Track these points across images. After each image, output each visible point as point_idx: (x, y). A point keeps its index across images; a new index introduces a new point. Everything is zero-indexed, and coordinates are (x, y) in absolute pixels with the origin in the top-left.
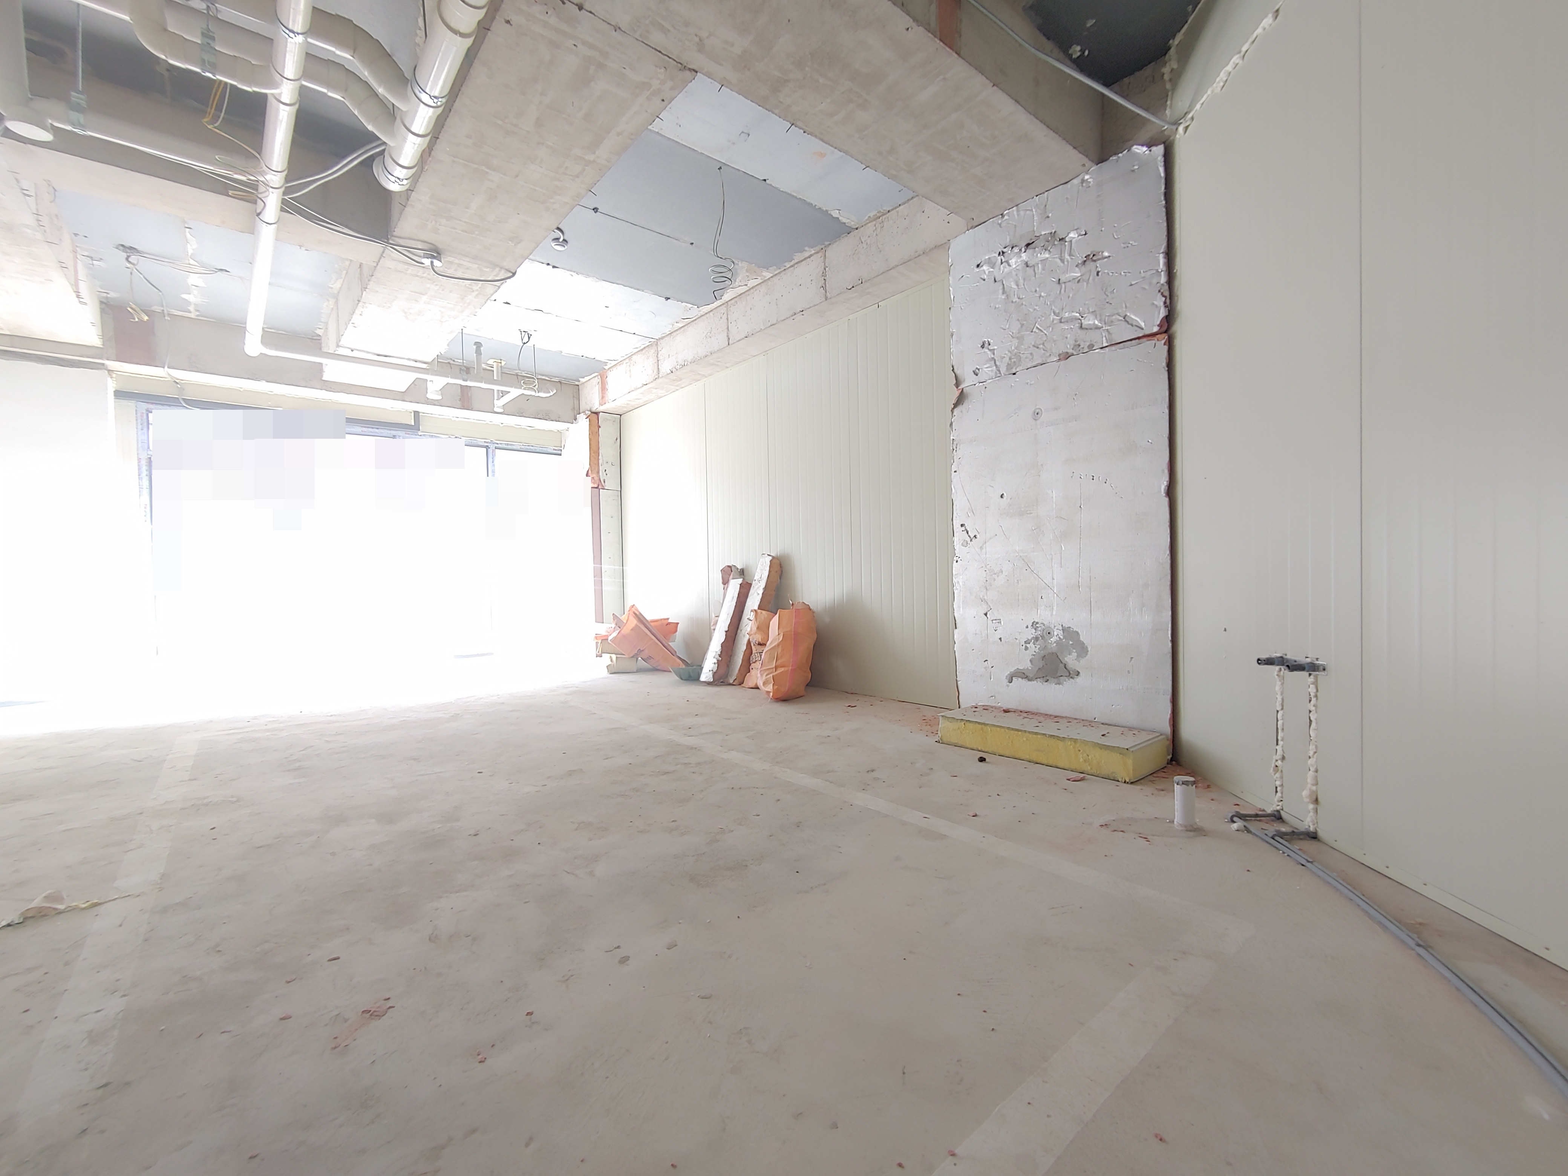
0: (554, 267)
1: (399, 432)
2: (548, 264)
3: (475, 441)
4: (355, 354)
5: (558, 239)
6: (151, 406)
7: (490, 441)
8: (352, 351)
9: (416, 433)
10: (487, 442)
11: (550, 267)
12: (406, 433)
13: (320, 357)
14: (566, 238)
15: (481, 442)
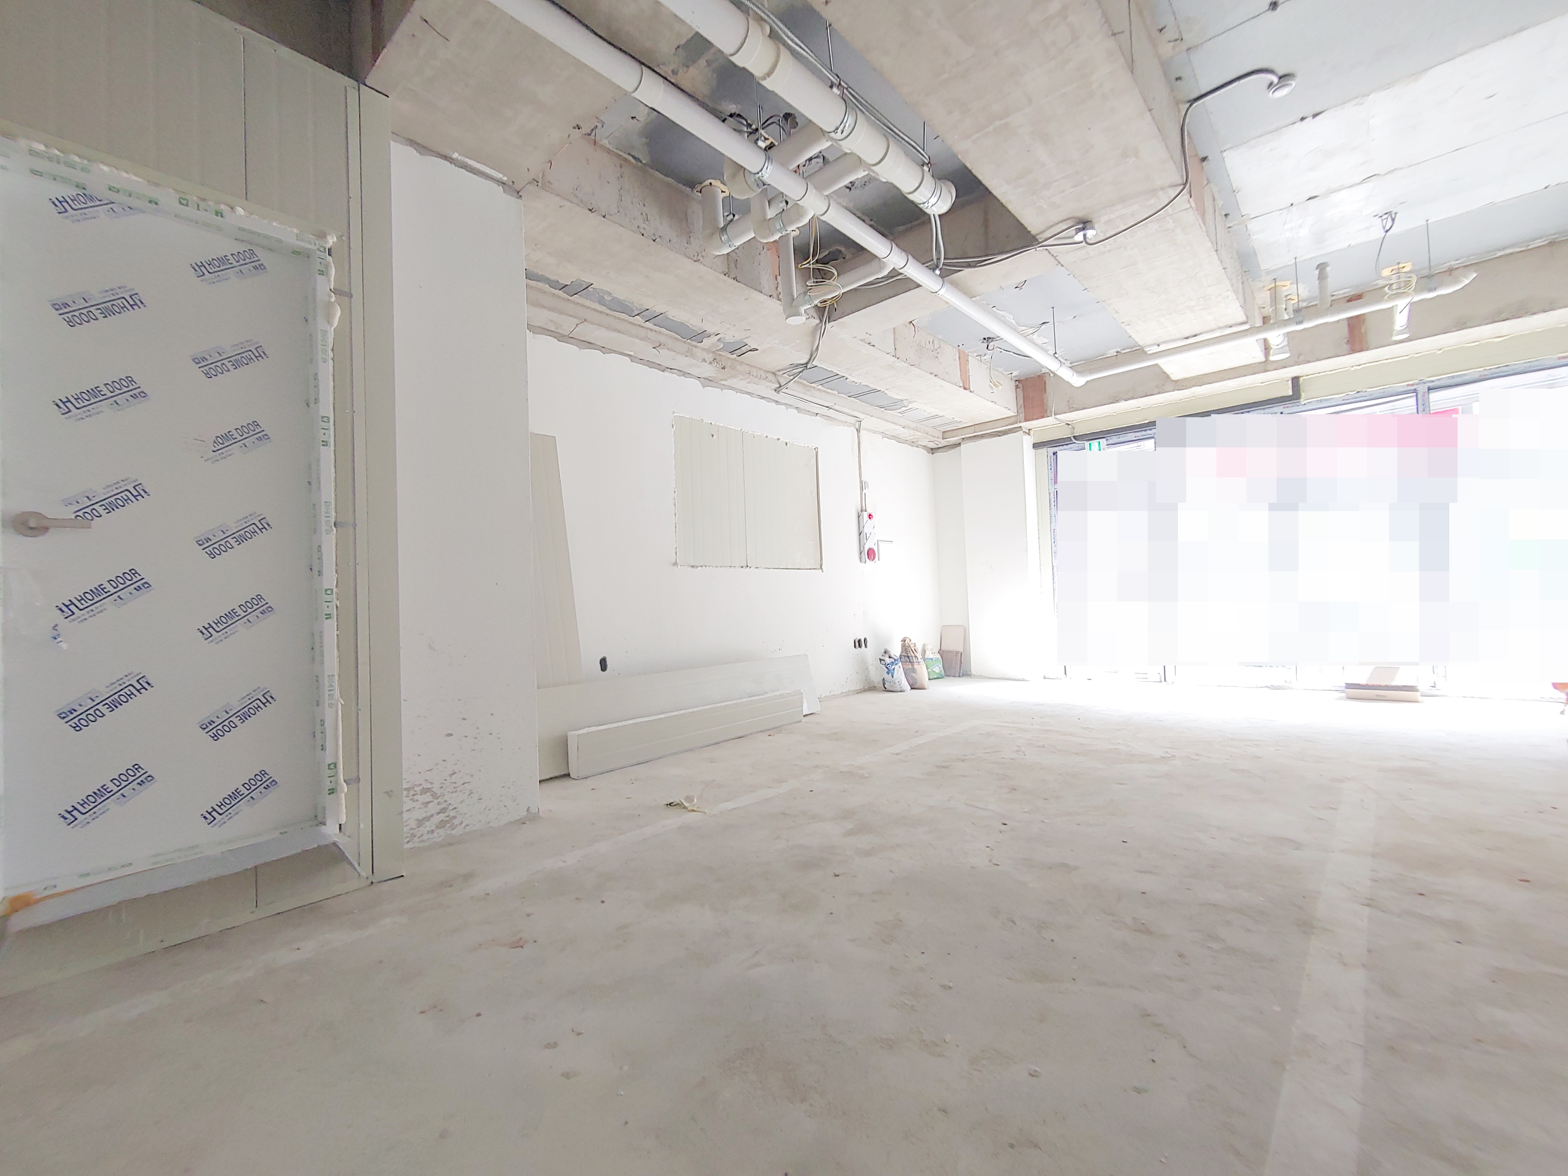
0: (1315, 116)
1: (1275, 408)
2: (1303, 119)
3: (1390, 389)
4: (1163, 347)
5: (1271, 85)
6: (1055, 449)
7: (1417, 381)
8: (1158, 345)
9: (1298, 404)
10: (1412, 385)
11: (1310, 119)
12: (1284, 407)
13: (1148, 359)
14: (1281, 73)
15: (1402, 386)
